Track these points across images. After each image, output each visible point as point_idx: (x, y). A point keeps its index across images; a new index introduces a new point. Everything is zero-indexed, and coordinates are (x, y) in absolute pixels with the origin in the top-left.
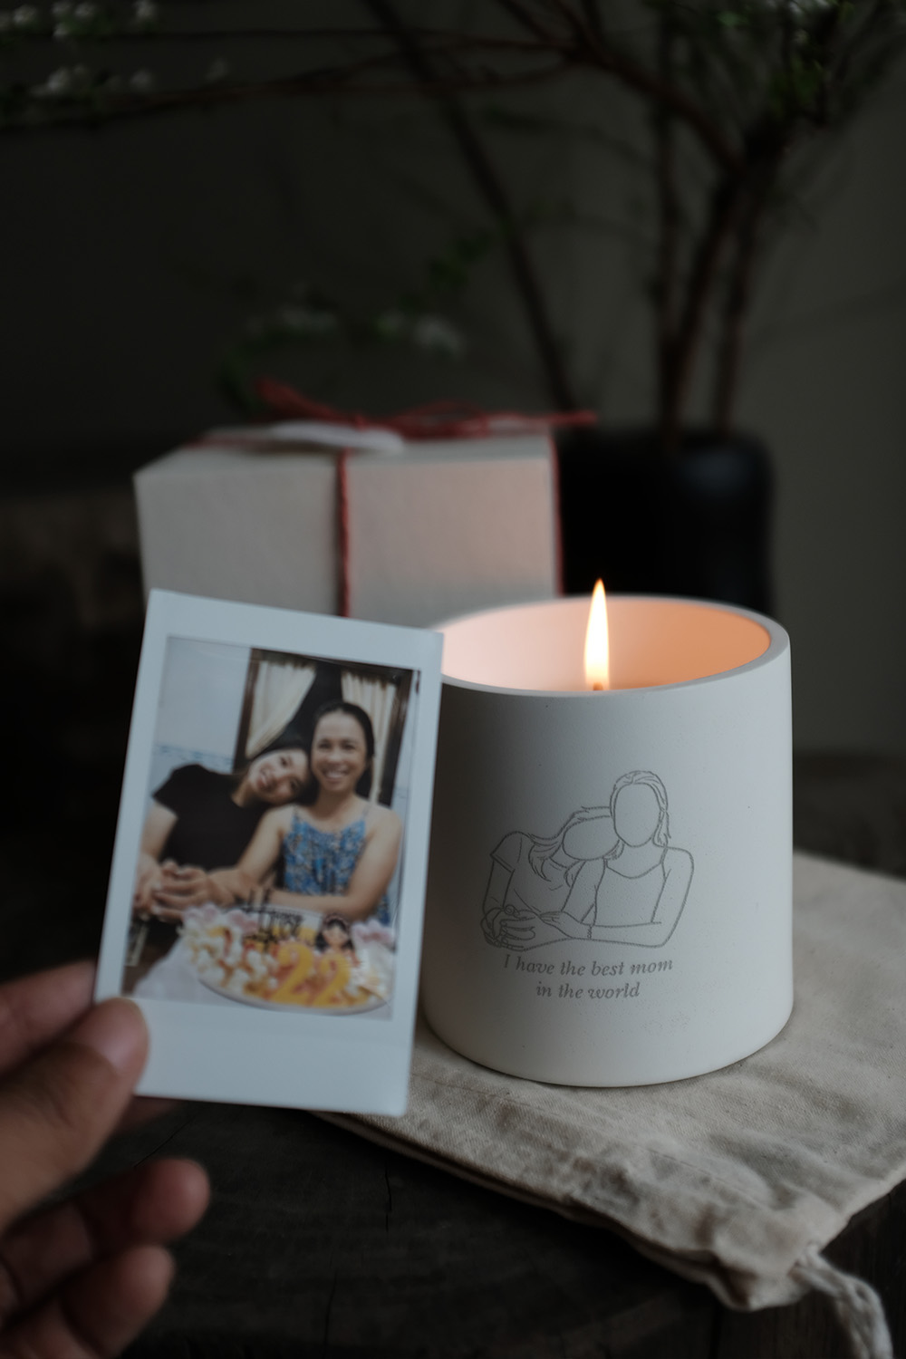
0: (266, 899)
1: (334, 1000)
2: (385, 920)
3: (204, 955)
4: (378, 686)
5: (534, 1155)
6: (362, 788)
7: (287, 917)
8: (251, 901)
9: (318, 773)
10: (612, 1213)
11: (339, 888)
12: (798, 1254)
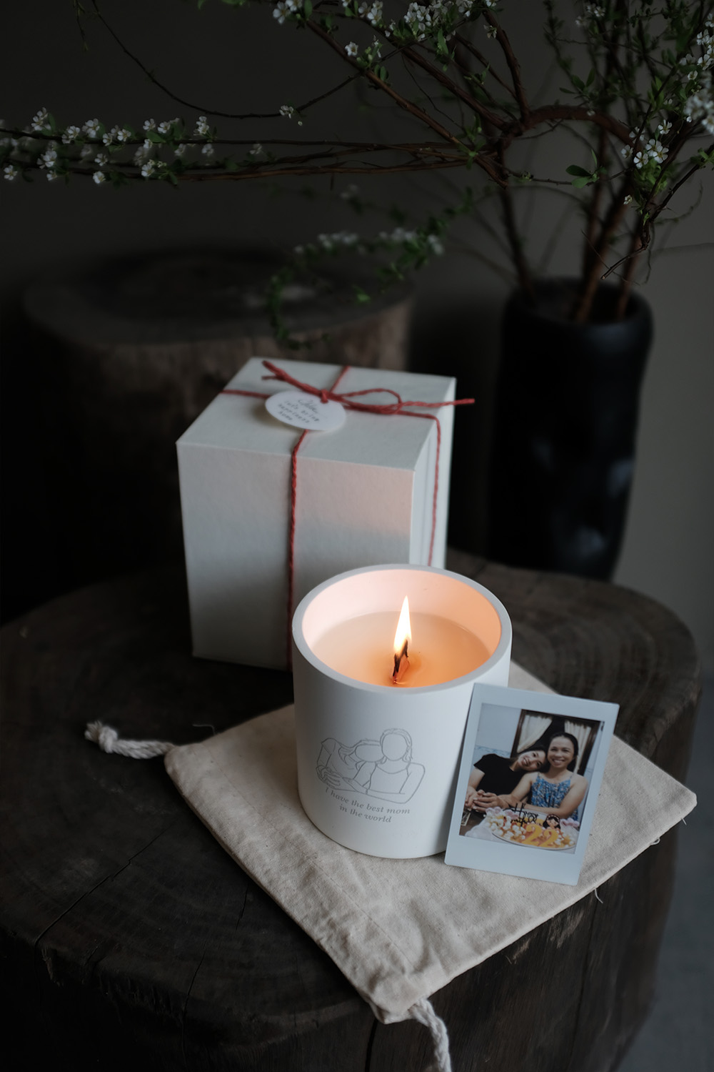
0: (522, 807)
1: (550, 845)
2: (575, 819)
3: (495, 824)
4: (582, 727)
5: (312, 909)
6: (571, 767)
7: (532, 815)
8: (516, 808)
9: (550, 760)
11: (556, 805)
12: (417, 1001)
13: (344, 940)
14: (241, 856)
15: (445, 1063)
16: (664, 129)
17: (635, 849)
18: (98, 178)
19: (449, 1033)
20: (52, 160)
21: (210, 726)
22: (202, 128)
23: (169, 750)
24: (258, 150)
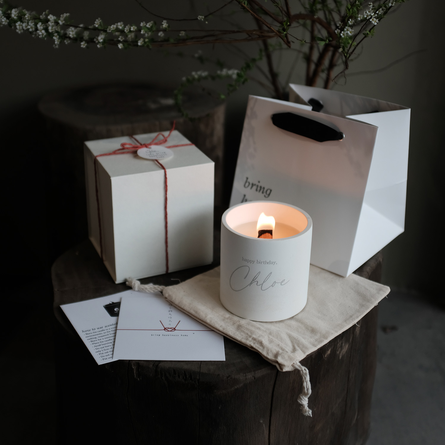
5: (244, 336)
10: (259, 350)
12: (294, 362)
13: (261, 343)
14: (208, 321)
15: (309, 386)
16: (351, 23)
17: (369, 308)
18: (120, 46)
19: (309, 372)
20: (101, 39)
21: (178, 280)
22: (165, 25)
23: (164, 289)
24: (182, 34)
